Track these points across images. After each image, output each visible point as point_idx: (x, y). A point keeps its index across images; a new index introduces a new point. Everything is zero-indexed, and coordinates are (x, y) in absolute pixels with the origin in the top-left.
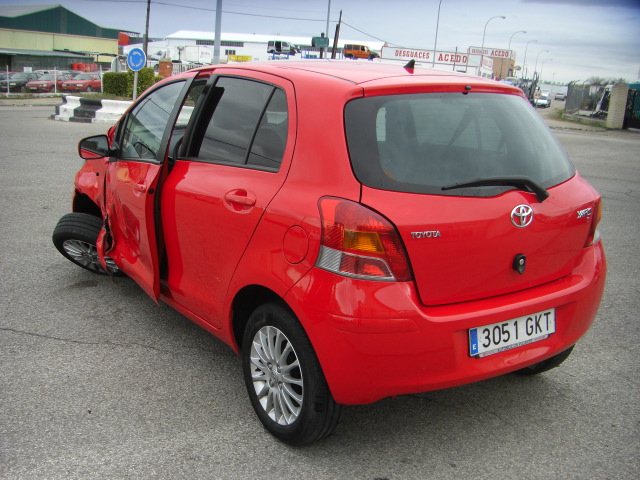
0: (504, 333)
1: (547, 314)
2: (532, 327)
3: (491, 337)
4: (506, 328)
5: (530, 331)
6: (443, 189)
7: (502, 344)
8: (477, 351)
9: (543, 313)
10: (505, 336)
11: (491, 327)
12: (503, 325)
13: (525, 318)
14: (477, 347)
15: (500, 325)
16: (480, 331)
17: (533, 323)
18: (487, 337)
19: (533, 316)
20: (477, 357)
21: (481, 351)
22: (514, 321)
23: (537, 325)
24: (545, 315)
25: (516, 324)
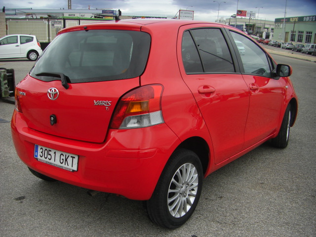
1: (73, 157)
2: (63, 159)
4: (50, 153)
5: (61, 161)
7: (47, 160)
8: (37, 156)
9: (70, 155)
10: (49, 157)
11: (44, 149)
12: (49, 151)
13: (60, 153)
14: (37, 154)
15: (48, 149)
16: (39, 147)
18: (42, 152)
19: (64, 154)
20: (37, 159)
21: (39, 157)
22: (55, 151)
23: (66, 160)
24: (71, 157)
25: (55, 153)
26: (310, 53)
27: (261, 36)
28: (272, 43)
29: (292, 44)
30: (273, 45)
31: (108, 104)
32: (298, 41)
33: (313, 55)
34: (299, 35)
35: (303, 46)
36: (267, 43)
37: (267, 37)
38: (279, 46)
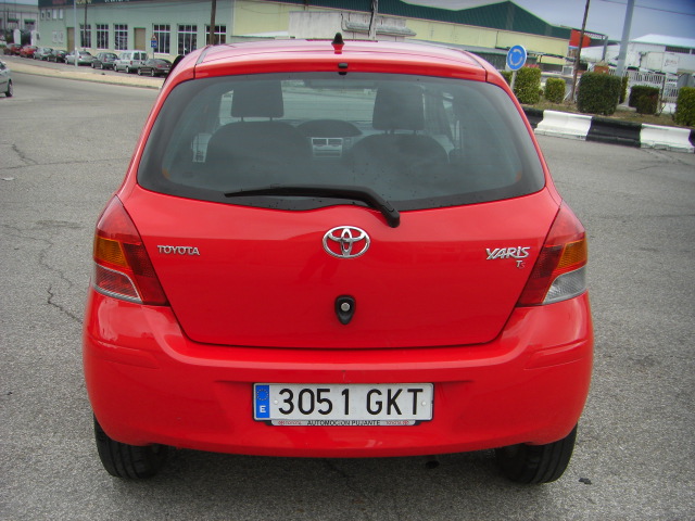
0: (320, 401)
1: (415, 392)
2: (380, 403)
3: (295, 401)
4: (324, 395)
5: (374, 407)
6: (228, 195)
7: (315, 416)
8: (267, 414)
9: (405, 387)
10: (325, 406)
11: (296, 389)
12: (320, 391)
13: (366, 388)
14: (267, 409)
15: (313, 388)
16: (274, 389)
17: (384, 399)
18: (288, 401)
19: (384, 389)
20: (269, 423)
21: (275, 416)
22: (343, 388)
23: (391, 402)
24: (410, 391)
25: (346, 393)
26: (133, 71)
27: (11, 40)
28: (42, 53)
29: (88, 54)
30: (45, 59)
31: (522, 254)
32: (98, 46)
33: (142, 74)
34: (98, 33)
35: (115, 57)
36: (30, 55)
37: (26, 40)
38: (61, 60)
